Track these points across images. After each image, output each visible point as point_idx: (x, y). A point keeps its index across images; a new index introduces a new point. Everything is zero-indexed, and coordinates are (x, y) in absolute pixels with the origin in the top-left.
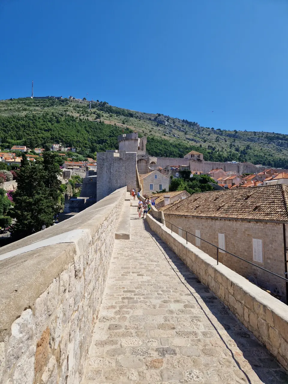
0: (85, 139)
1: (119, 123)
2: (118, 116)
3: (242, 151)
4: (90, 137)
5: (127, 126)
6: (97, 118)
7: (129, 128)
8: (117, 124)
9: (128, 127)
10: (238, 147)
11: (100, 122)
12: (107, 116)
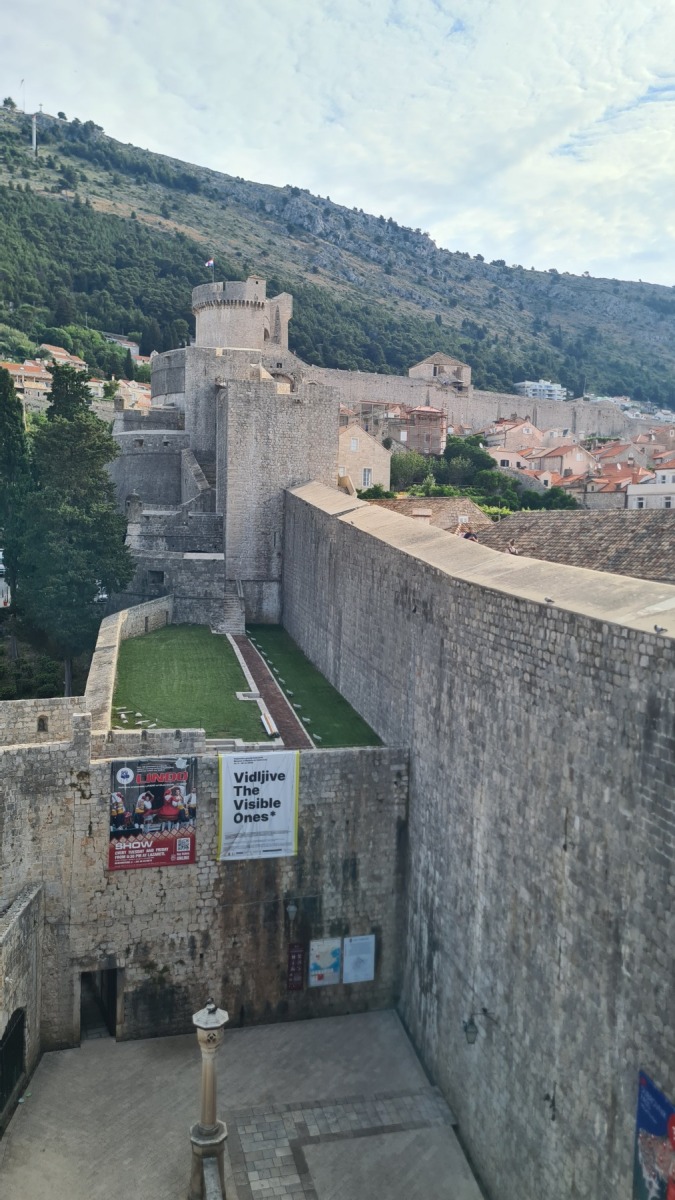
0: (26, 270)
1: (147, 211)
2: (144, 186)
3: (570, 347)
4: (44, 261)
5: (177, 226)
6: (63, 185)
7: (186, 234)
8: (140, 215)
9: (182, 228)
10: (560, 331)
11: (77, 204)
12: (99, 180)
